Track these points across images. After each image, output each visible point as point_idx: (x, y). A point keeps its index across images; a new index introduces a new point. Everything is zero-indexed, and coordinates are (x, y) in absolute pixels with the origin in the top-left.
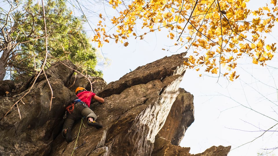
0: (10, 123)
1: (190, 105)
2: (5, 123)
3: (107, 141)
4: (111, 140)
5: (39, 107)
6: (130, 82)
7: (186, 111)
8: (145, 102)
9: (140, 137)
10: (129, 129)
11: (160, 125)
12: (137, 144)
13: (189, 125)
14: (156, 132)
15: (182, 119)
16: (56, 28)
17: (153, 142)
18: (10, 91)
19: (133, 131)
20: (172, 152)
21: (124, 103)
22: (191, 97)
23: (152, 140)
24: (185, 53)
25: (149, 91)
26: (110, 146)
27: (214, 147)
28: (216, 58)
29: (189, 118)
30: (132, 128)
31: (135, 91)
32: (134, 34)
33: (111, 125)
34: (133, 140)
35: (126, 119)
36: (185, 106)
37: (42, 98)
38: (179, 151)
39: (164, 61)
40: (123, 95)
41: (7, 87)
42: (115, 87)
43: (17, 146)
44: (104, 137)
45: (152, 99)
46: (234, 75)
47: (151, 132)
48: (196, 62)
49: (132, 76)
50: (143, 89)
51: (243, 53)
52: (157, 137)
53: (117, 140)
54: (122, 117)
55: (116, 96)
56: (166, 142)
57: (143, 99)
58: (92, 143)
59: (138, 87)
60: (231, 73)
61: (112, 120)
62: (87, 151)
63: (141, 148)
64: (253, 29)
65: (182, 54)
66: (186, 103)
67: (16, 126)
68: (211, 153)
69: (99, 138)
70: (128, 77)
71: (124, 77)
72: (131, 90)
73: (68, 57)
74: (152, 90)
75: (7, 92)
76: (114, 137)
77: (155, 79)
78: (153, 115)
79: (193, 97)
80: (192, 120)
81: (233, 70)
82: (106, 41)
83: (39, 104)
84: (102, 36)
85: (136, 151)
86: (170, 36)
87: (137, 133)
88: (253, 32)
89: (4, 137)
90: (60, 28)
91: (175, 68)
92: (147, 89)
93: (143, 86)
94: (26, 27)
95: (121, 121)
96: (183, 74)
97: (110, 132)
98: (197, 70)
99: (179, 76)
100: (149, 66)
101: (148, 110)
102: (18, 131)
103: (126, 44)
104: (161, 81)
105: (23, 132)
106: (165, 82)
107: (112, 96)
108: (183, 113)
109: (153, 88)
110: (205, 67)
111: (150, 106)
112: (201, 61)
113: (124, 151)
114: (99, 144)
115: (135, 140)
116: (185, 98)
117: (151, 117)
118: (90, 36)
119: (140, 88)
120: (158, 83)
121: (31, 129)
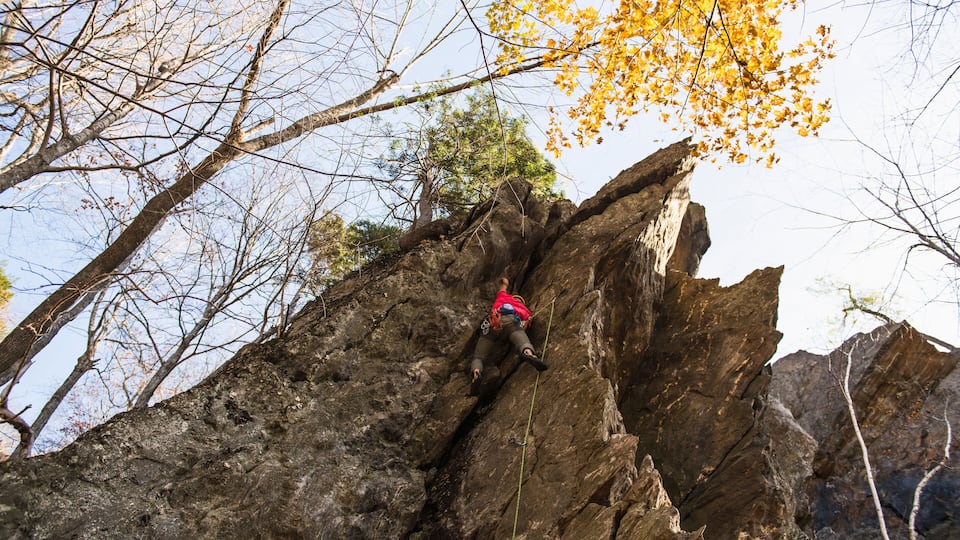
0: (457, 276)
1: (701, 221)
2: (451, 277)
3: (596, 284)
4: (602, 280)
5: (490, 247)
6: (615, 194)
7: (697, 232)
8: (643, 218)
9: (645, 271)
10: (626, 260)
11: (669, 251)
12: (641, 281)
13: (704, 251)
14: (664, 261)
15: (693, 245)
16: (489, 139)
17: (664, 275)
18: (446, 234)
19: (633, 263)
20: (692, 288)
21: (612, 225)
22: (701, 210)
23: (662, 272)
24: (690, 139)
25: (646, 202)
26: (603, 289)
27: (757, 270)
28: (738, 138)
29: (702, 242)
30: (630, 258)
31: (625, 205)
32: (609, 124)
33: (599, 259)
34: (634, 277)
35: (620, 246)
36: (693, 224)
37: (493, 235)
38: (704, 286)
39: (659, 155)
40: (607, 214)
41: (440, 228)
42: (593, 205)
43: (470, 307)
44: (592, 277)
45: (654, 211)
46: (772, 159)
47: (659, 262)
48: (710, 148)
49: (616, 185)
50: (635, 202)
51: (780, 123)
52: (667, 269)
53: (610, 279)
54: (614, 245)
55: (597, 218)
56: (680, 276)
57: (639, 214)
58: (576, 287)
59: (628, 200)
60: (767, 156)
61: (599, 251)
62: (571, 301)
63: (648, 286)
64: (792, 83)
65: (685, 140)
66: (695, 219)
67: (465, 280)
68: (755, 279)
69: (586, 280)
70: (609, 188)
71: (603, 189)
72: (618, 205)
73: (516, 174)
74: (650, 200)
75: (442, 237)
76: (606, 275)
77: (651, 184)
78: (658, 236)
79: (704, 208)
80: (708, 244)
81: (770, 152)
82: (566, 145)
83: (490, 243)
84: (558, 139)
85: (640, 291)
86: (662, 118)
87: (639, 265)
88: (793, 88)
89: (451, 297)
90: (497, 139)
91: (679, 162)
92: (643, 200)
93: (634, 196)
94: (447, 144)
95: (613, 251)
96: (693, 168)
97: (599, 269)
98: (713, 162)
99: (686, 173)
100: (638, 166)
101: (651, 228)
102: (468, 287)
103: (600, 141)
104: (661, 184)
105: (474, 286)
106: (667, 185)
107: (590, 219)
108: (692, 235)
109: (650, 197)
110: (725, 154)
111: (652, 222)
112: (718, 145)
113: (624, 294)
114: (587, 287)
115: (637, 276)
116: (691, 213)
117: (656, 239)
118: (539, 144)
119: (632, 201)
120: (656, 188)
121: (484, 281)
